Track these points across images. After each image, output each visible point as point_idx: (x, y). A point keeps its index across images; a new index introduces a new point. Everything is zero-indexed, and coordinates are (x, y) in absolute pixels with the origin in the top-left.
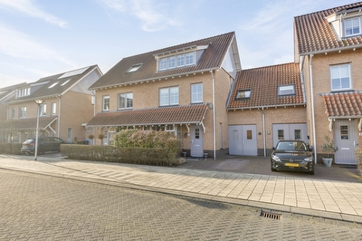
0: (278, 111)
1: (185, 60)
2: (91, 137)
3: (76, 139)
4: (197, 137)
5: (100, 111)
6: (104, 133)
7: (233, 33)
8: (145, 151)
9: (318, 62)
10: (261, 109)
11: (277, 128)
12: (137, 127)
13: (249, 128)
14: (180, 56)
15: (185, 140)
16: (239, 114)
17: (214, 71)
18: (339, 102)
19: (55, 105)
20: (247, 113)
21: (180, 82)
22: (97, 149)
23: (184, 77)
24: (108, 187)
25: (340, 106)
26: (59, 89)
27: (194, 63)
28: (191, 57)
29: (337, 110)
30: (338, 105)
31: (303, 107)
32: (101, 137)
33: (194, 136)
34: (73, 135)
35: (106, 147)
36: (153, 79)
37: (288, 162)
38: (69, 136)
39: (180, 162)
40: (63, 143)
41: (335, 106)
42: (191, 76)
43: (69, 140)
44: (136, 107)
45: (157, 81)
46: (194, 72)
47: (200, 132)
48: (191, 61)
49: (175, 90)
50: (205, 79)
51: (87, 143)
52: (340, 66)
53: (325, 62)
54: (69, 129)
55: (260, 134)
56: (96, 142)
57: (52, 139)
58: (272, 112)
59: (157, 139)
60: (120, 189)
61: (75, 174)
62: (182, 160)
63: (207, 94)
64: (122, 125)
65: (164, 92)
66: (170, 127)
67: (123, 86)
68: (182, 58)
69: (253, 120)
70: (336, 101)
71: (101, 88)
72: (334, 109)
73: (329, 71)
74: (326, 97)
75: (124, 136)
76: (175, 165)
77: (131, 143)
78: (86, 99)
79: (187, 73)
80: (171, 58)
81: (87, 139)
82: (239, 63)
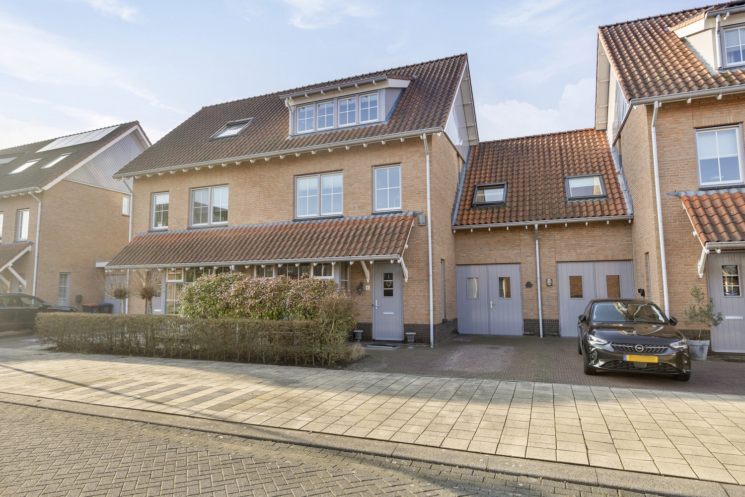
0: (569, 234)
1: (358, 111)
2: (121, 294)
3: (79, 299)
4: (388, 293)
5: (143, 230)
6: (153, 283)
7: (463, 57)
8: (263, 327)
9: (669, 121)
10: (532, 227)
11: (566, 272)
12: (240, 268)
13: (504, 271)
14: (347, 102)
15: (358, 299)
16: (481, 240)
17: (429, 137)
18: (723, 211)
19: (26, 215)
20: (499, 237)
21: (346, 162)
22: (134, 324)
23: (357, 149)
24: (173, 435)
25: (728, 219)
26: (39, 176)
27: (381, 117)
28: (374, 103)
29: (721, 228)
30: (721, 217)
31: (626, 224)
32: (148, 294)
33: (380, 289)
34: (72, 288)
35: (161, 320)
36: (280, 153)
37: (633, 351)
38: (62, 292)
39: (355, 355)
40: (45, 309)
41: (716, 219)
42: (375, 147)
43: (61, 303)
44: (234, 222)
45: (290, 159)
46: (382, 138)
47: (396, 282)
48: (374, 114)
49: (335, 181)
50: (408, 157)
51: (109, 308)
52: (716, 131)
53: (685, 121)
54: (64, 275)
55: (529, 285)
56: (134, 307)
57: (17, 299)
58: (557, 235)
59: (297, 297)
60: (210, 440)
61: (74, 394)
62: (358, 349)
63: (412, 192)
64: (202, 265)
65: (305, 184)
66: (323, 268)
67: (205, 170)
68: (352, 107)
69: (512, 254)
70: (716, 208)
71: (148, 172)
72: (713, 225)
73: (693, 141)
74: (690, 200)
75: (208, 290)
76: (342, 364)
77: (227, 307)
78: (109, 201)
79: (364, 141)
80: (325, 106)
81: (109, 299)
82: (475, 127)
